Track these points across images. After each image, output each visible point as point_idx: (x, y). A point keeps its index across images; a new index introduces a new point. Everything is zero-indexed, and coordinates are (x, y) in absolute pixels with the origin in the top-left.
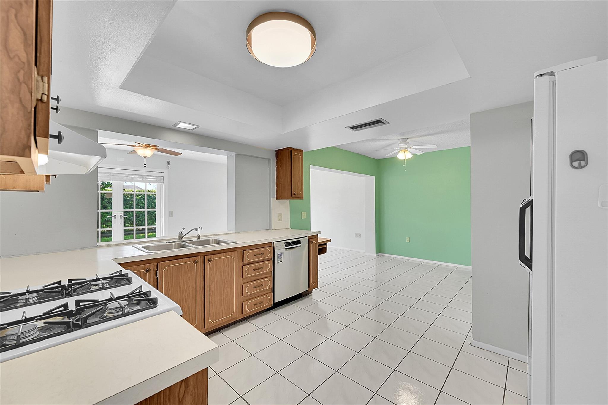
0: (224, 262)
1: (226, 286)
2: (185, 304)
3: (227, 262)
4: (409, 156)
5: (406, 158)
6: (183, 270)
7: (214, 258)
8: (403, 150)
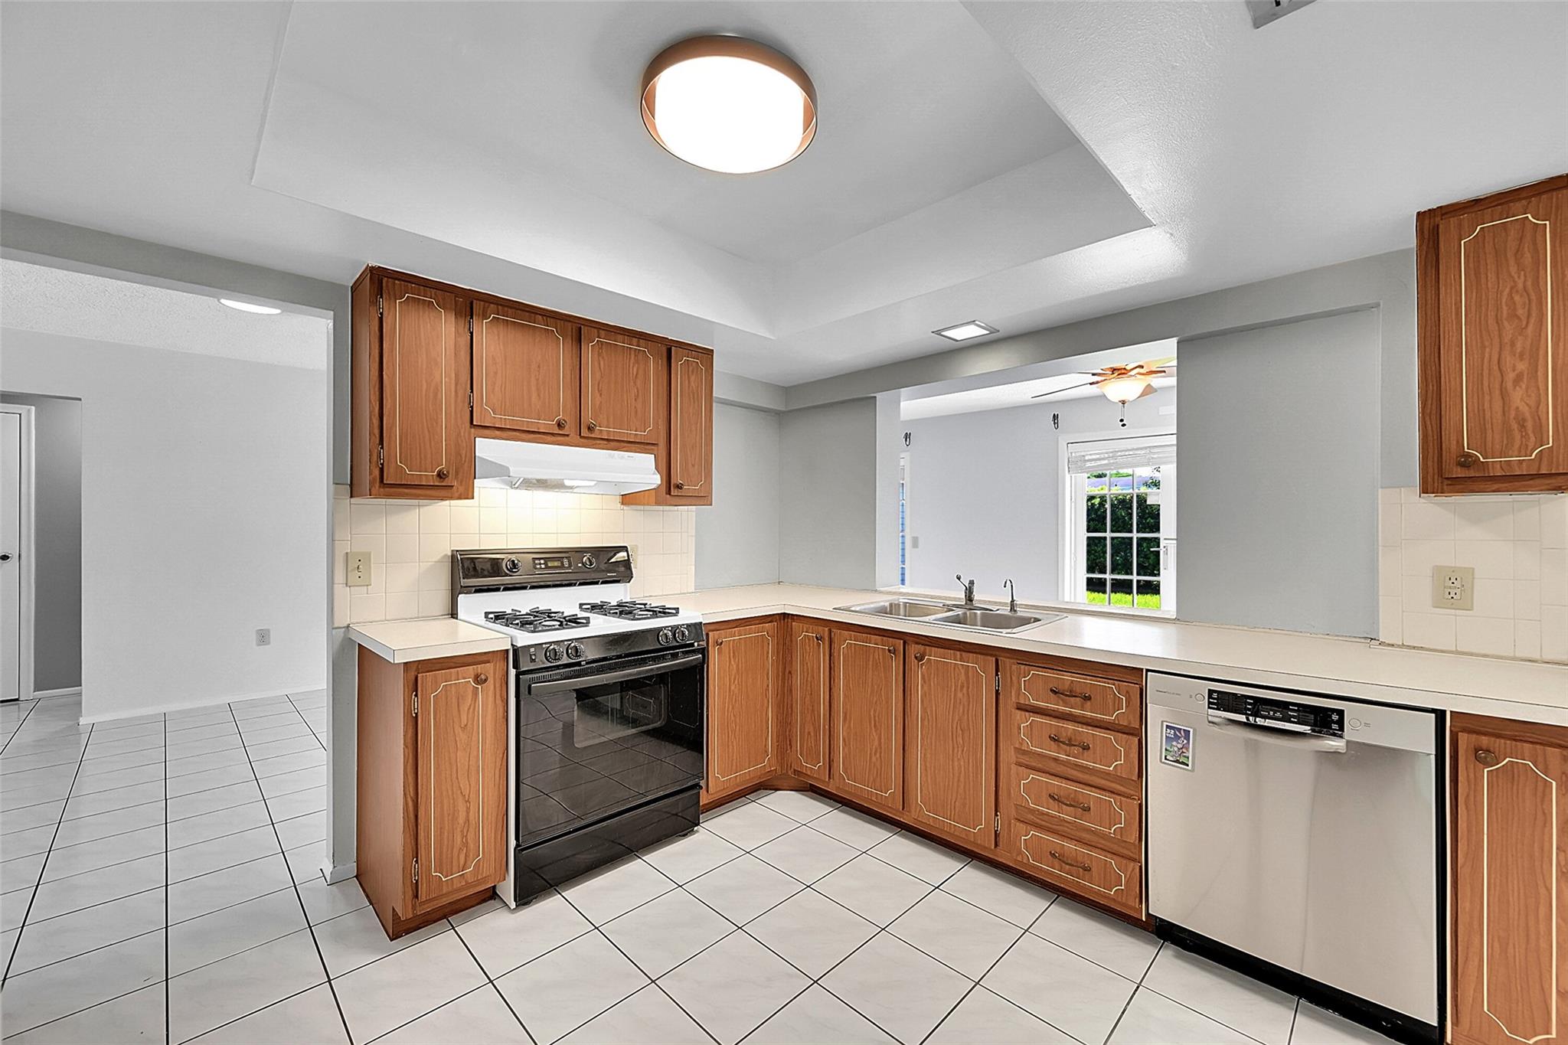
0: (956, 675)
1: (961, 742)
2: (874, 734)
3: (963, 677)
6: (871, 659)
7: (934, 656)
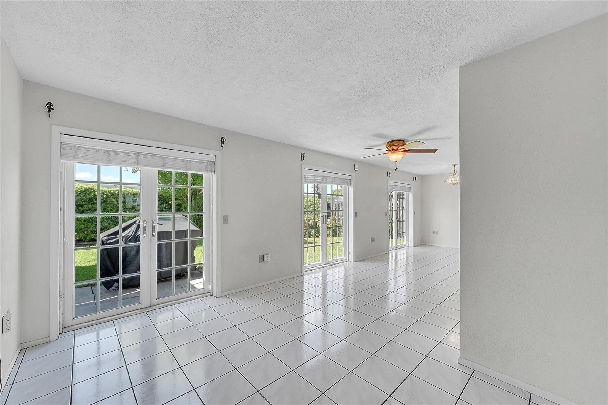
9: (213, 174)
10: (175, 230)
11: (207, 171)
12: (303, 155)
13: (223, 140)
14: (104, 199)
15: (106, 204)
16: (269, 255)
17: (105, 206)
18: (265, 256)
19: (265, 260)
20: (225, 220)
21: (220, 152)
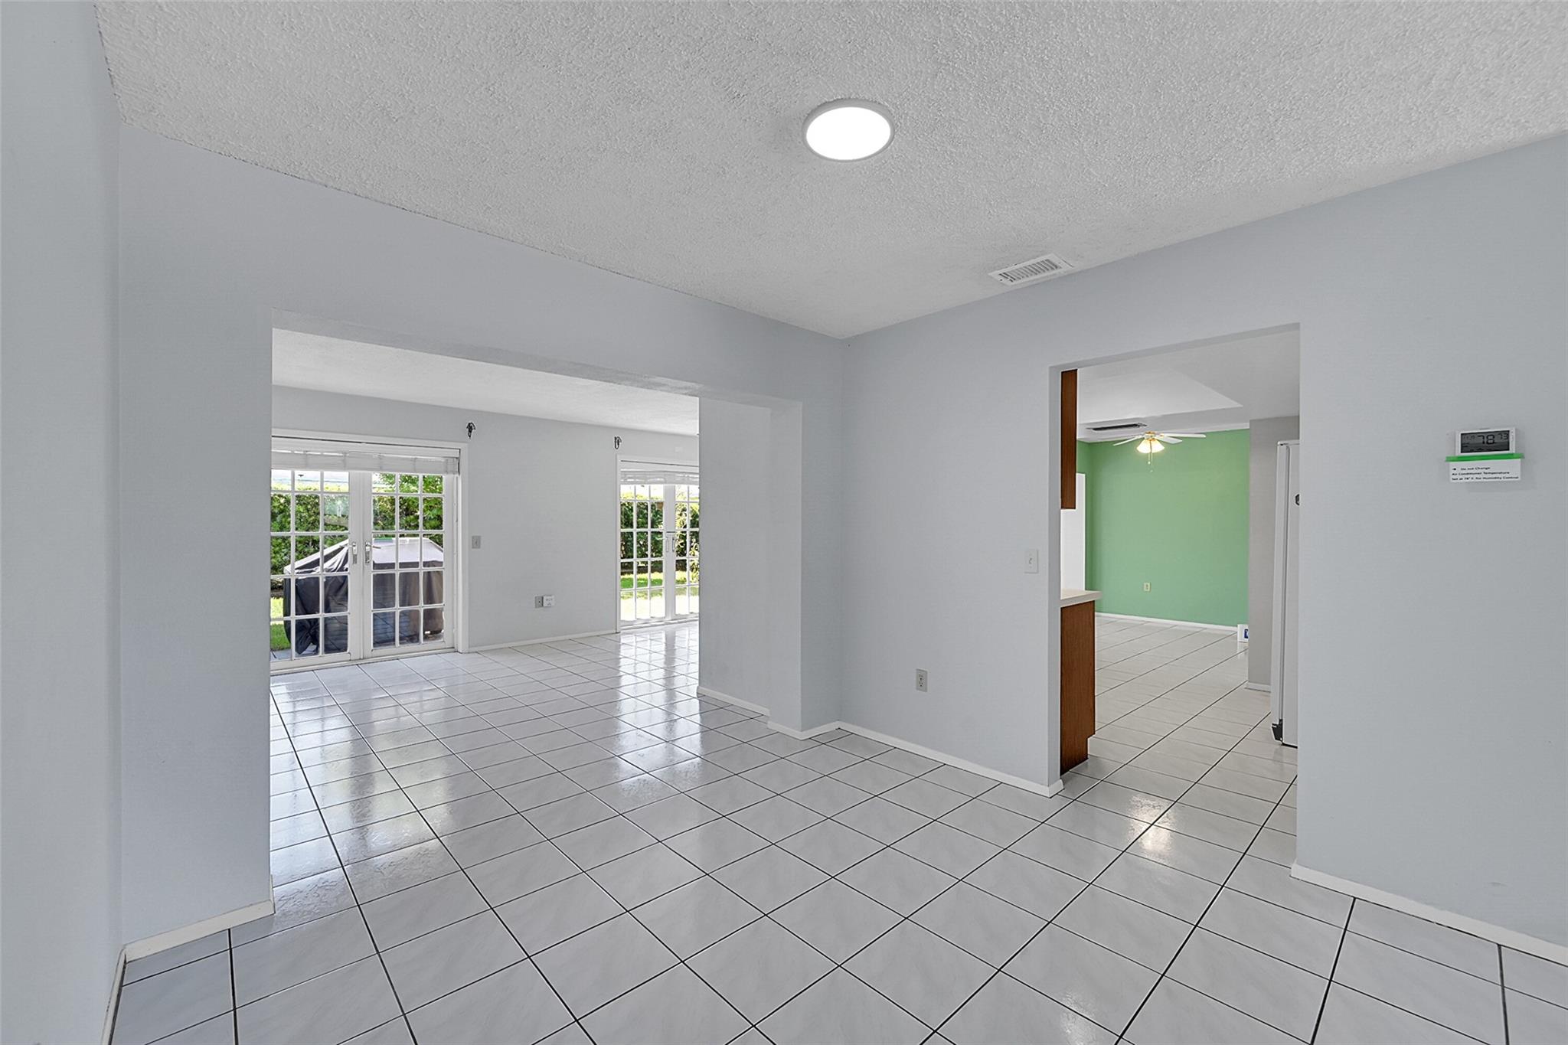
4: (1158, 448)
5: (1153, 452)
8: (1148, 439)
9: (457, 475)
10: (399, 561)
11: (447, 472)
12: (617, 441)
13: (470, 428)
14: (282, 507)
15: (284, 517)
16: (553, 597)
17: (284, 520)
18: (545, 598)
19: (545, 605)
20: (476, 542)
21: (466, 444)
